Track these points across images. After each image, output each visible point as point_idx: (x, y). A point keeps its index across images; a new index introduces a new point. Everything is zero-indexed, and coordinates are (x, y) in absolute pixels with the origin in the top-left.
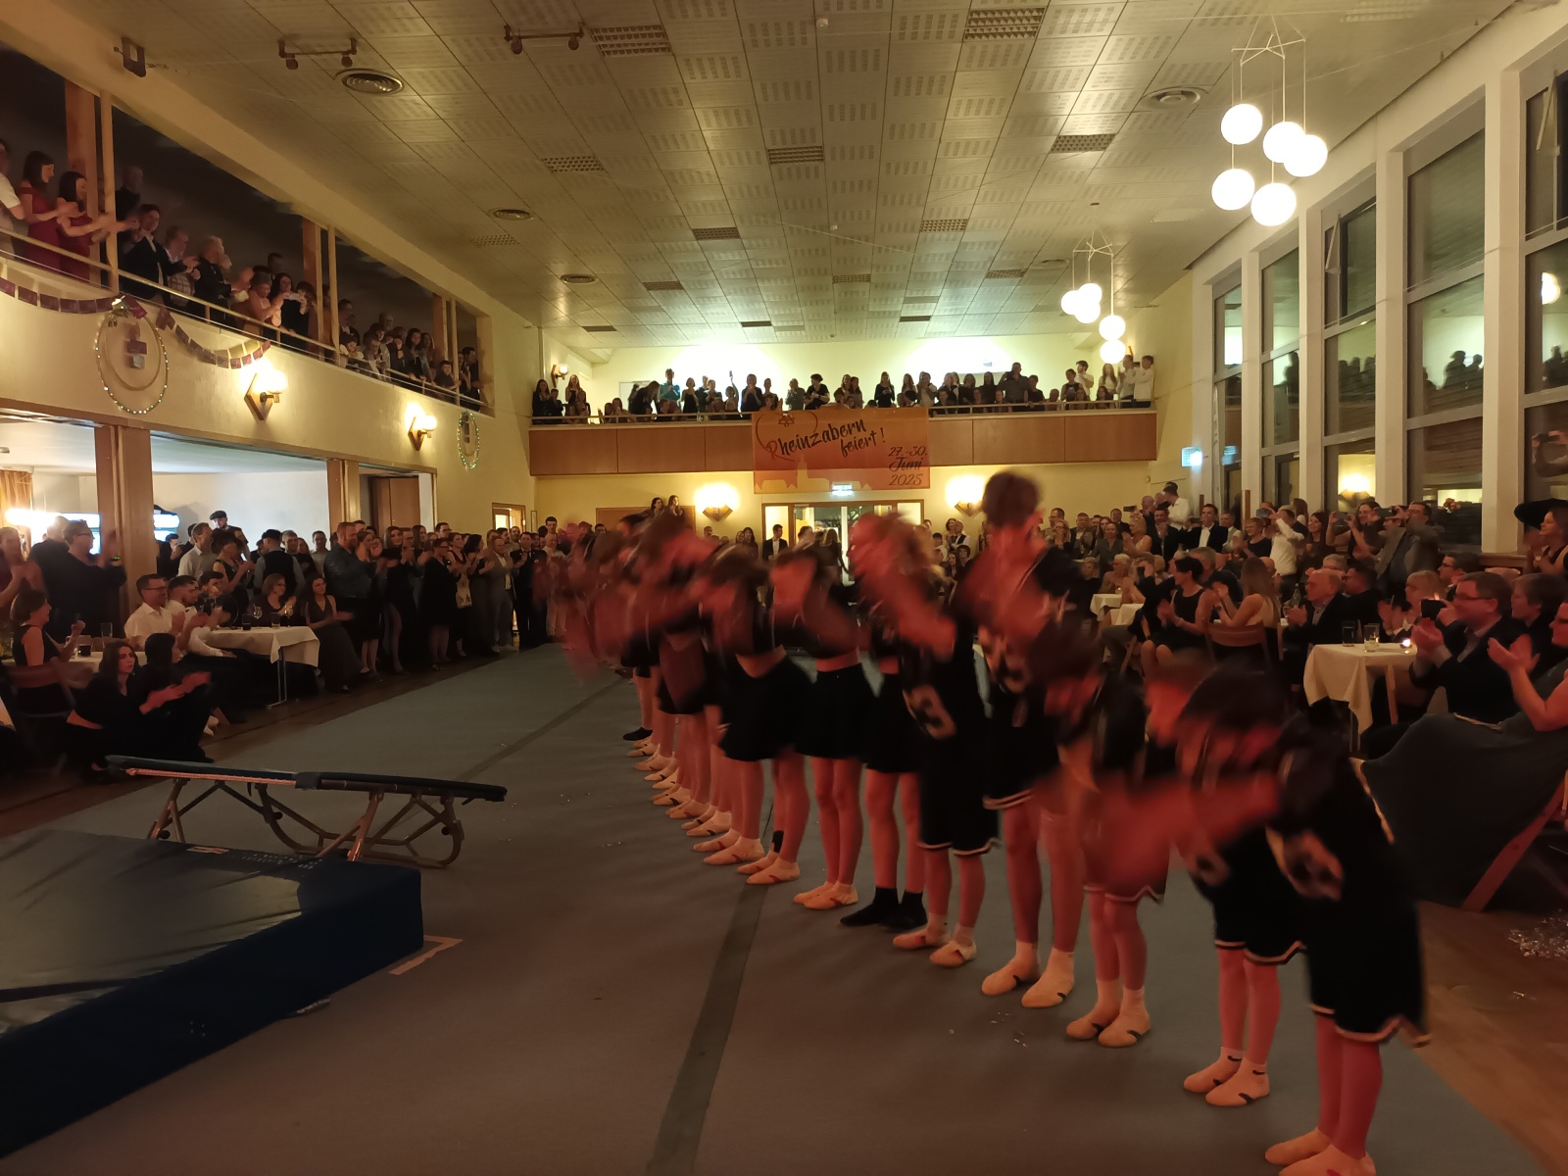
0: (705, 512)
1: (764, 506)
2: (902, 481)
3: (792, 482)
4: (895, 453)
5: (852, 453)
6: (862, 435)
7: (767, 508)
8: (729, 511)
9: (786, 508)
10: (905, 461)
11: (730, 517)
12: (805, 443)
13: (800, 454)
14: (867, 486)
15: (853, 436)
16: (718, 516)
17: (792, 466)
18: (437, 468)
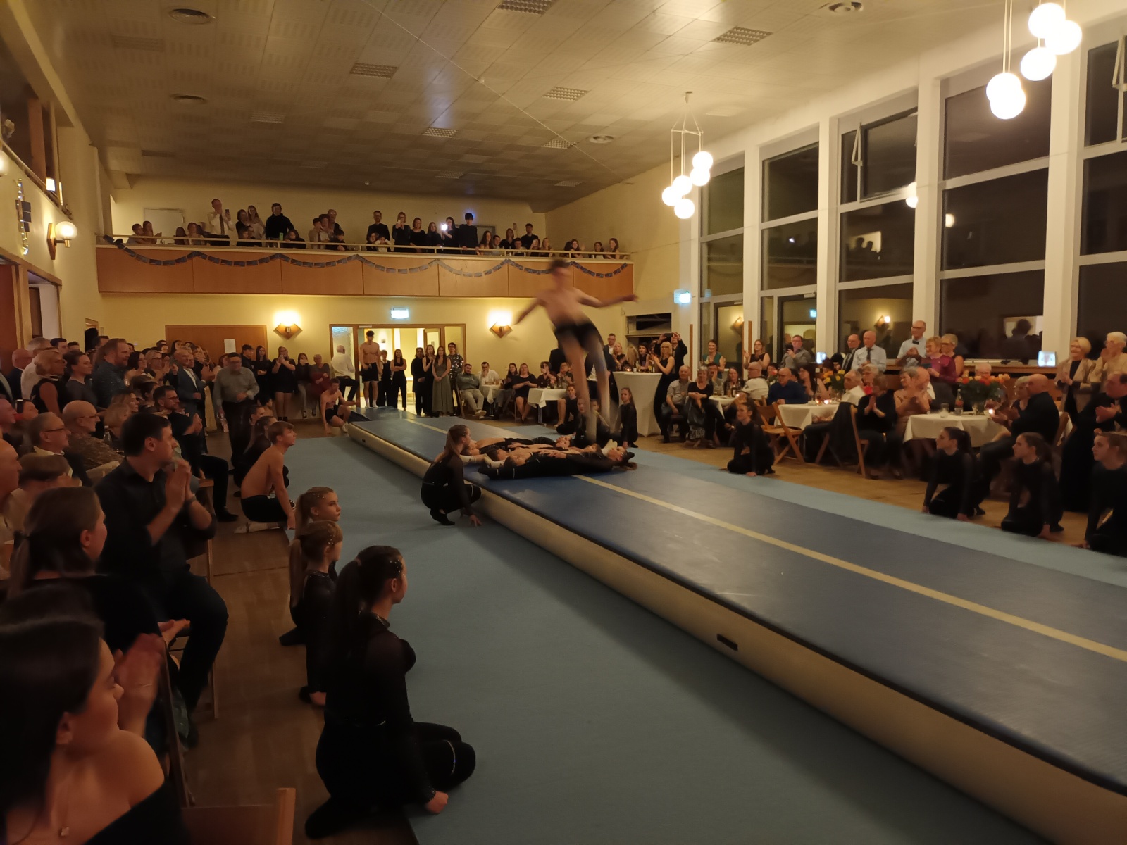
0: (276, 331)
1: (331, 326)
7: (333, 328)
8: (299, 330)
9: (351, 328)
11: (300, 336)
16: (288, 334)
18: (61, 281)
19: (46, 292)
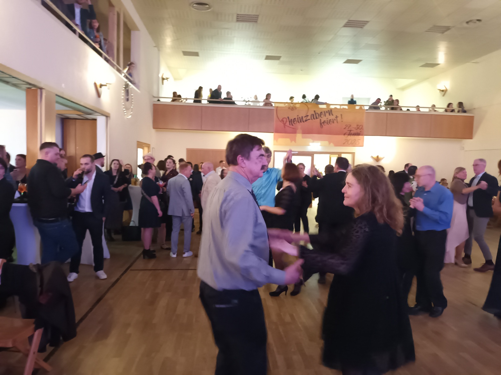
2: (350, 142)
3: (293, 140)
4: (347, 128)
5: (326, 127)
6: (331, 117)
7: (275, 153)
10: (352, 132)
12: (301, 120)
13: (299, 126)
14: (332, 144)
15: (326, 118)
17: (294, 132)
18: (109, 114)
19: (101, 121)
